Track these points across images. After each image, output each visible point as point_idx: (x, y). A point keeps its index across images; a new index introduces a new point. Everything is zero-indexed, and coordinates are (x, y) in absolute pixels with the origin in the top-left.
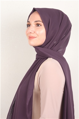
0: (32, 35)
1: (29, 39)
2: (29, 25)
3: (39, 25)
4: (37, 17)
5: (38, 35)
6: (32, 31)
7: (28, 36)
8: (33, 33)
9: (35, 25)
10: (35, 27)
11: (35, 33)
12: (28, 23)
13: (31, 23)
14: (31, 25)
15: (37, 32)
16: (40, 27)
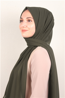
0: (25, 29)
1: (22, 32)
2: (21, 21)
3: (30, 21)
4: (28, 14)
5: (29, 29)
6: (24, 25)
7: (21, 29)
8: (25, 27)
9: (27, 21)
10: (27, 22)
11: (27, 27)
12: (21, 19)
13: (23, 19)
14: (23, 21)
15: (29, 27)
16: (30, 22)
